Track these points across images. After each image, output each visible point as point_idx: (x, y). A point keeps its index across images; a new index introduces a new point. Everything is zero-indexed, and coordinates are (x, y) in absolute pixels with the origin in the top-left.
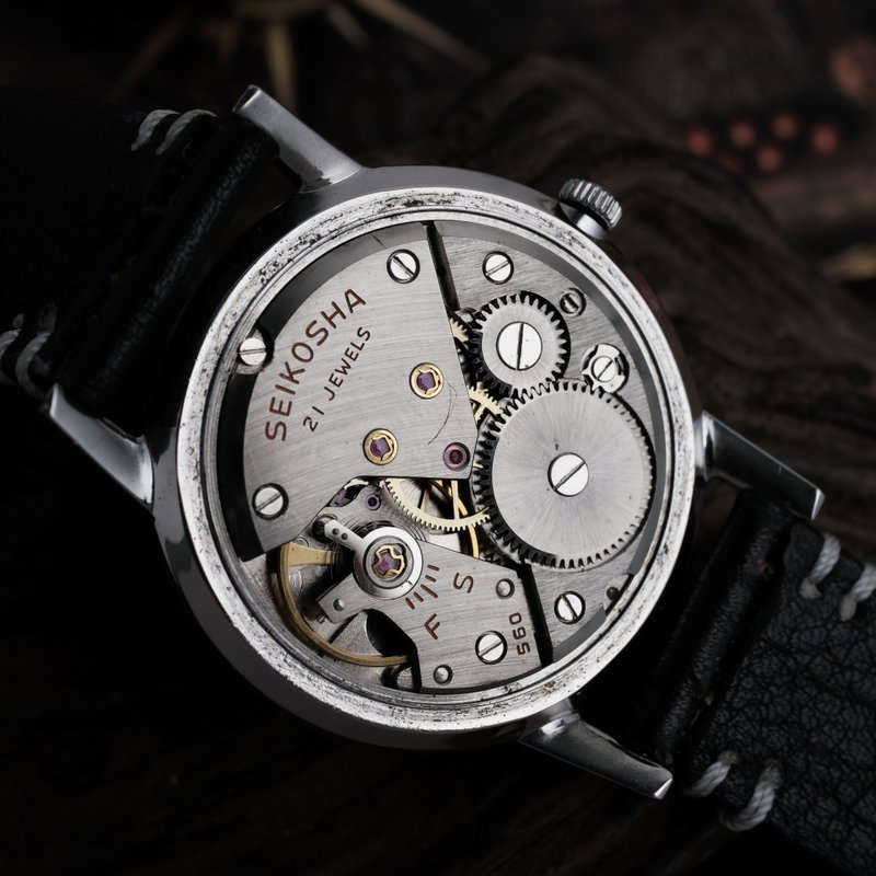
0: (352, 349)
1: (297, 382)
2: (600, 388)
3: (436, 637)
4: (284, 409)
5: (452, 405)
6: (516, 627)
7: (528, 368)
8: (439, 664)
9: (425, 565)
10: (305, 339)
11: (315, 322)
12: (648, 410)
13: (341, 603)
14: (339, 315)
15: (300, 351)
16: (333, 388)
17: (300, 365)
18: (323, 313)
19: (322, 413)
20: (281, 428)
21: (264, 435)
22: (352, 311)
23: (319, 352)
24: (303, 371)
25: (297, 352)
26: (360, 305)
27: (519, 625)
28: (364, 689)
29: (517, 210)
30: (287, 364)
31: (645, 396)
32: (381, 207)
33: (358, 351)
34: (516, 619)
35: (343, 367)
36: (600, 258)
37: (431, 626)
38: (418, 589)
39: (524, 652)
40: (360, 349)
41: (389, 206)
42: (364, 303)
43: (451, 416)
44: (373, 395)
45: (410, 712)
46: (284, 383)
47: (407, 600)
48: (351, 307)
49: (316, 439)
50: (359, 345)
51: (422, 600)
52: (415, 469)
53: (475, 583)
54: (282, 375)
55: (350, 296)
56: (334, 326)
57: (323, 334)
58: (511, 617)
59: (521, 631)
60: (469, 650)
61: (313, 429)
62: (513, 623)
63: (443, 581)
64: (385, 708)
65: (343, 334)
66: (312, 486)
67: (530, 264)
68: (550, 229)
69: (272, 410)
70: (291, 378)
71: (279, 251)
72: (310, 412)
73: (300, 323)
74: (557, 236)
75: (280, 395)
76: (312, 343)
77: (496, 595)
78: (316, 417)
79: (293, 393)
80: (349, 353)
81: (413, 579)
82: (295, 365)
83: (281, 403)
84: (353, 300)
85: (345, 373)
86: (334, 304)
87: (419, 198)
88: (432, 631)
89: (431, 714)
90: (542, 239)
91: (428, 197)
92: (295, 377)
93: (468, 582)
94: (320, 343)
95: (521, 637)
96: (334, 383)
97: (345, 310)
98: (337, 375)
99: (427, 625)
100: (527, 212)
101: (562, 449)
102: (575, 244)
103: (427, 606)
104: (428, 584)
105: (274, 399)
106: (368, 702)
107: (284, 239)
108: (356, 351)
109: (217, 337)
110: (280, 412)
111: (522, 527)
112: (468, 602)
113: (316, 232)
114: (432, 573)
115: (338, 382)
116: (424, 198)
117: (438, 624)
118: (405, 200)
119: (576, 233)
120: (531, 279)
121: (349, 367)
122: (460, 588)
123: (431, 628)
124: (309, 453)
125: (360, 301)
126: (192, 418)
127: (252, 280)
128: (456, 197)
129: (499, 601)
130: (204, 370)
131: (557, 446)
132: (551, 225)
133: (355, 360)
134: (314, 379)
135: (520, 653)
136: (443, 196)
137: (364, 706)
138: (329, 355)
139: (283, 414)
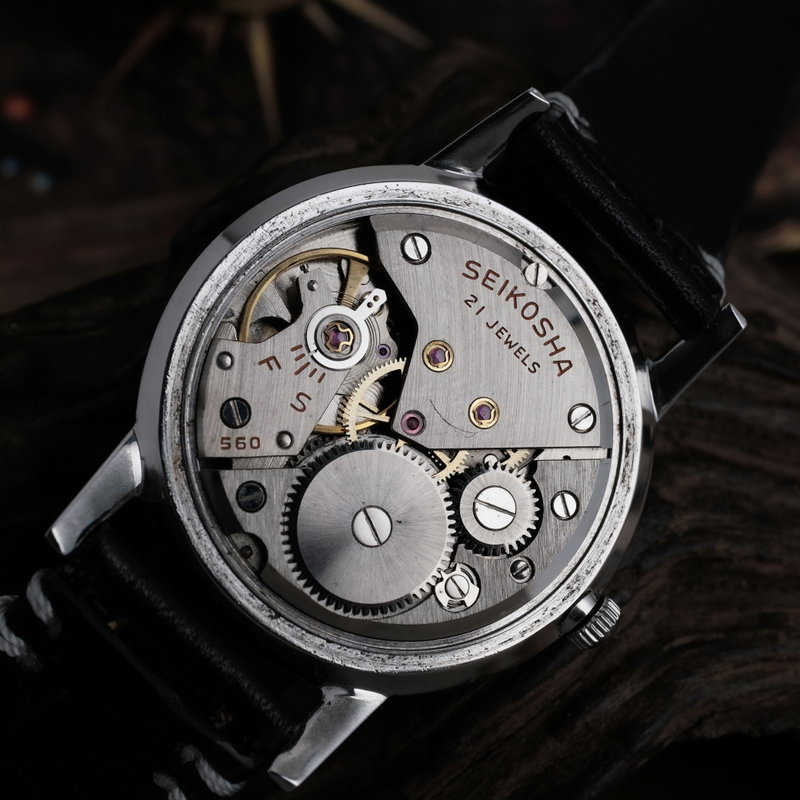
0: (524, 354)
1: (507, 299)
2: (442, 579)
3: (261, 363)
4: (488, 282)
5: (460, 430)
6: (247, 441)
7: (474, 510)
8: (236, 359)
9: (326, 371)
10: (540, 316)
11: (552, 328)
12: (411, 623)
13: (315, 286)
14: (554, 350)
15: (531, 310)
16: (496, 329)
17: (521, 305)
18: (558, 337)
19: (477, 313)
20: (473, 275)
21: (471, 259)
22: (555, 362)
23: (527, 325)
24: (516, 307)
25: (532, 306)
26: (558, 371)
27: (248, 445)
28: (232, 290)
29: (606, 543)
30: (524, 295)
31: (424, 622)
32: (629, 418)
33: (522, 358)
34: (255, 443)
35: (511, 342)
36: (551, 614)
37: (272, 362)
38: (308, 358)
39: (222, 443)
40: (523, 361)
41: (629, 426)
42: (559, 375)
43: (450, 428)
44: (483, 362)
45: (198, 326)
46: (509, 288)
47: (301, 346)
48: (558, 363)
49: (458, 302)
50: (526, 361)
51: (297, 359)
52: (412, 382)
53: (298, 413)
54: (516, 288)
55: (567, 365)
56: (546, 344)
57: (541, 332)
58: (258, 439)
59: (242, 445)
60: (240, 392)
61: (466, 302)
62: (252, 439)
63: (308, 384)
64: (209, 305)
65: (537, 349)
66: (420, 287)
67: (563, 537)
68: (584, 571)
69: (490, 271)
70: (512, 294)
71: (609, 321)
72: (481, 303)
73: (554, 316)
74: (578, 576)
75: (500, 282)
76: (536, 321)
77: (282, 430)
78: (476, 307)
79: (500, 293)
80: (521, 350)
81: (318, 356)
82: (522, 302)
83: (493, 281)
84: (564, 366)
85: (506, 342)
86: (564, 348)
87: (630, 454)
88: (267, 361)
89: (190, 344)
90: (577, 560)
91: (630, 463)
92: (512, 299)
93: (300, 406)
94: (534, 327)
95: (237, 443)
96: (500, 331)
97: (556, 357)
98: (506, 335)
99: (274, 358)
100: (603, 552)
101: (397, 526)
102: (568, 592)
103: (290, 364)
104: (309, 369)
105: (498, 276)
106: (220, 290)
107: (618, 327)
108: (522, 357)
109: (553, 250)
110: (487, 277)
111: (337, 468)
112: (283, 402)
113: (619, 356)
114: (317, 376)
115: (500, 334)
116: (630, 459)
117: (271, 368)
118: (631, 442)
119: (577, 595)
120: (550, 535)
121: (510, 347)
122: (298, 397)
123: (270, 361)
124: (448, 293)
125: (562, 372)
126: (494, 212)
127: (591, 292)
128: (626, 488)
129: (275, 433)
130: (528, 232)
131: (400, 522)
132: (588, 573)
133: (515, 354)
134: (506, 314)
135: (223, 439)
136: (629, 477)
137: (218, 285)
138: (523, 333)
139: (484, 280)
